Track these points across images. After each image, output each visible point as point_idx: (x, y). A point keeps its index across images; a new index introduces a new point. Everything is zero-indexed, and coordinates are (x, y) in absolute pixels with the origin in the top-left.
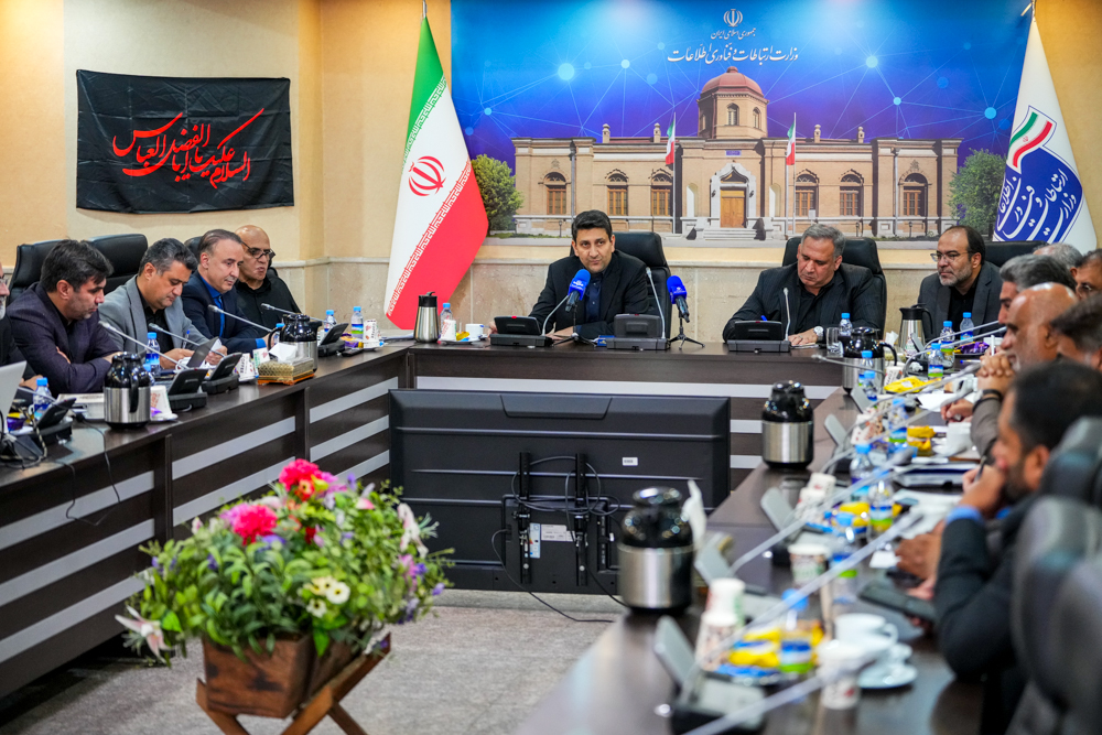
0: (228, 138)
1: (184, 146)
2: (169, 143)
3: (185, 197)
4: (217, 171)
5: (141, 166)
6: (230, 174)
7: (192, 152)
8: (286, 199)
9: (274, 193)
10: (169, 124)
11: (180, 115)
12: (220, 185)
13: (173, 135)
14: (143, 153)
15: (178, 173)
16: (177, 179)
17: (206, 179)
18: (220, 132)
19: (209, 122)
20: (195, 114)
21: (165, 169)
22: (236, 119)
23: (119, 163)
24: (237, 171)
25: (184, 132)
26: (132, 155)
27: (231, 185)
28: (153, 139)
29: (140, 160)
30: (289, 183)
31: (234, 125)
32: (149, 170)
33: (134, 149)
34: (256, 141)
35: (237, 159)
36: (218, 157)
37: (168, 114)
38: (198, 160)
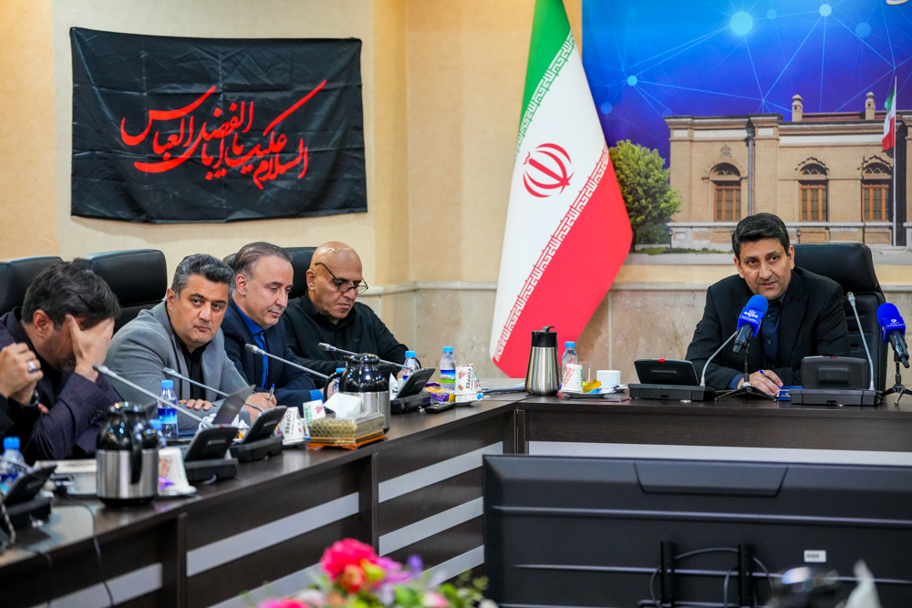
0: (279, 120)
1: (218, 131)
2: (197, 127)
3: (218, 200)
4: (264, 166)
5: (159, 159)
6: (281, 169)
7: (228, 139)
8: (356, 203)
9: (340, 195)
10: (198, 103)
11: (212, 89)
12: (267, 185)
13: (202, 117)
14: (162, 141)
15: (210, 169)
16: (209, 176)
17: (248, 176)
18: (267, 112)
19: (250, 99)
20: (233, 88)
21: (193, 162)
22: (288, 94)
23: (130, 155)
24: (289, 165)
25: (218, 112)
26: (147, 144)
27: (282, 184)
28: (175, 123)
29: (158, 150)
30: (361, 182)
31: (286, 103)
32: (170, 165)
33: (150, 136)
34: (315, 124)
35: (290, 149)
36: (264, 147)
37: (195, 89)
38: (237, 150)
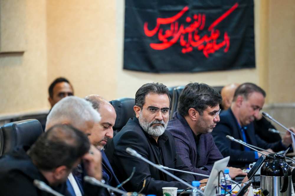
0: (216, 24)
1: (189, 29)
2: (179, 26)
3: (189, 62)
4: (209, 46)
5: (161, 42)
6: (216, 47)
7: (193, 33)
8: (250, 64)
9: (243, 59)
10: (179, 15)
11: (186, 8)
12: (210, 55)
13: (181, 22)
14: (164, 34)
15: (185, 47)
16: (184, 51)
17: (202, 51)
18: (210, 19)
19: (202, 13)
20: (196, 8)
21: (177, 45)
22: (219, 10)
23: (148, 41)
24: (221, 45)
25: (188, 19)
26: (156, 36)
27: (217, 55)
28: (169, 25)
29: (161, 38)
30: (253, 53)
31: (219, 15)
32: (166, 45)
33: (158, 32)
34: (233, 25)
35: (221, 38)
36: (209, 36)
37: (179, 8)
38: (197, 38)
